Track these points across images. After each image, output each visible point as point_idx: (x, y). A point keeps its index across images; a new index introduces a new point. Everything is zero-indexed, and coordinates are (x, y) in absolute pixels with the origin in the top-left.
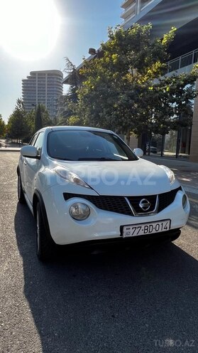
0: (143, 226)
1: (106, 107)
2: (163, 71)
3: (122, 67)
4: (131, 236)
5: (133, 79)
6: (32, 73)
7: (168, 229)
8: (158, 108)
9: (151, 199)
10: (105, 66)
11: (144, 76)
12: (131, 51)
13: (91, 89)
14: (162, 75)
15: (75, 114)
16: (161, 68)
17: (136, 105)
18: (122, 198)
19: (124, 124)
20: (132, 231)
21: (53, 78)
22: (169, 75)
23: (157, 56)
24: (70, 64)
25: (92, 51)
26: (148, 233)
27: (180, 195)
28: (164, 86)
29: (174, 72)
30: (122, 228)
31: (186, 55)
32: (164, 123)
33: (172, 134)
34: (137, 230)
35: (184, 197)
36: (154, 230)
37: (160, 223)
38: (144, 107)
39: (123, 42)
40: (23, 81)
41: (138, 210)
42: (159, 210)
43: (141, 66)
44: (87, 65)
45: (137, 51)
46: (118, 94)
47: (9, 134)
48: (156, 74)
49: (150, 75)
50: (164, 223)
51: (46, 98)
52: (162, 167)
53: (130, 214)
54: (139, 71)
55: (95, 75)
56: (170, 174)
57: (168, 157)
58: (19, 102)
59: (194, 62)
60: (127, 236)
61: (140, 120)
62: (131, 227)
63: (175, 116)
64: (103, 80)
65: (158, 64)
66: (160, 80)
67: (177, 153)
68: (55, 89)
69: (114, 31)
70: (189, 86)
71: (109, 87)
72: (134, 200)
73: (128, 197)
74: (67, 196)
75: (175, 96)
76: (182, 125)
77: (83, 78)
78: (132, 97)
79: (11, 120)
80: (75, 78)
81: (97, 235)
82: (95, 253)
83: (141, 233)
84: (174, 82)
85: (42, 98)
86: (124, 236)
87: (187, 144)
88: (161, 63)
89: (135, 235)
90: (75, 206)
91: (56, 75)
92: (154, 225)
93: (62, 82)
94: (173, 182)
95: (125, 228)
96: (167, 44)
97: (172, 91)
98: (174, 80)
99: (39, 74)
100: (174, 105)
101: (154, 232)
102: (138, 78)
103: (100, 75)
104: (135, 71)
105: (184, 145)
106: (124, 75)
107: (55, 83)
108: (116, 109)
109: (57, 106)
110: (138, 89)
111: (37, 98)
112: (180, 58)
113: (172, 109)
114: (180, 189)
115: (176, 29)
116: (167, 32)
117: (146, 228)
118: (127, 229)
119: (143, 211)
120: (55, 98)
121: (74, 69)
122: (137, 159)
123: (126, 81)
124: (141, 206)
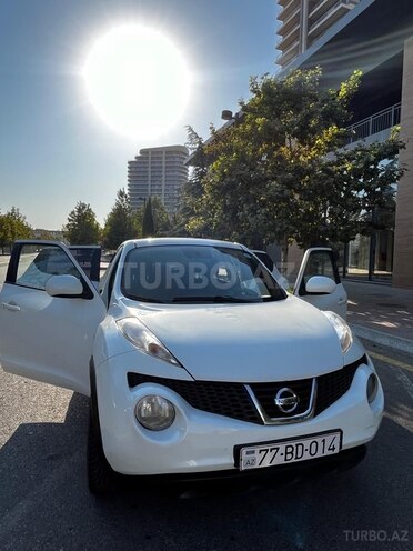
0: (282, 447)
1: (247, 201)
2: (343, 139)
3: (274, 137)
4: (257, 466)
5: (292, 155)
6: (142, 151)
7: (337, 451)
8: (334, 200)
9: (301, 387)
10: (245, 137)
11: (310, 150)
12: (287, 110)
13: (224, 175)
14: (340, 146)
15: (198, 214)
16: (338, 136)
17: (297, 197)
18: (239, 386)
19: (278, 229)
20: (258, 457)
21: (173, 157)
22: (351, 146)
23: (329, 117)
24: (193, 135)
25: (226, 115)
26: (293, 460)
27: (362, 375)
28: (343, 163)
29: (360, 141)
30: (237, 450)
31: (381, 114)
32: (345, 222)
33: (361, 240)
34: (270, 455)
35: (372, 378)
36: (307, 446)
37: (319, 440)
38: (310, 198)
39: (274, 100)
40: (130, 163)
41: (272, 411)
42: (318, 410)
43: (304, 134)
44: (218, 137)
45: (298, 111)
46: (267, 179)
47: (105, 242)
48: (330, 146)
49: (319, 148)
50: (329, 439)
51: (163, 187)
52: (328, 314)
53: (256, 420)
54: (302, 142)
55: (229, 151)
56: (342, 330)
58: (121, 194)
59: (395, 124)
60: (250, 467)
61: (304, 219)
62: (257, 449)
63: (364, 211)
64: (242, 158)
65: (333, 129)
66: (336, 154)
68: (176, 173)
69: (260, 83)
70: (385, 162)
71: (252, 169)
72: (266, 391)
73: (252, 385)
74: (135, 380)
75: (361, 180)
76: (377, 227)
77: (213, 158)
78: (289, 184)
79: (110, 223)
80: (202, 157)
81: (192, 464)
82: (183, 496)
83: (280, 460)
84: (360, 158)
85: (157, 187)
86: (243, 467)
88: (339, 128)
89: (266, 464)
90: (150, 399)
91: (178, 152)
92: (306, 443)
93: (185, 162)
94: (347, 349)
95: (244, 451)
96: (347, 97)
97: (356, 173)
98: (359, 153)
99: (153, 153)
100: (362, 194)
101: (307, 457)
102: (300, 153)
103: (237, 151)
104: (294, 142)
105: (383, 257)
106: (276, 148)
107: (177, 164)
108: (264, 204)
109: (178, 198)
110: (300, 171)
111: (149, 188)
112: (371, 118)
113: (359, 199)
114: (363, 360)
115: (361, 73)
116: (346, 79)
117: (289, 450)
118: (248, 453)
119: (282, 415)
120: (176, 187)
121: (200, 143)
122: (283, 297)
123: (280, 158)
124: (279, 402)
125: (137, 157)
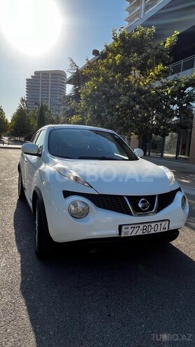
0: (142, 226)
1: (108, 107)
2: (165, 73)
3: (124, 69)
4: (129, 235)
5: (136, 81)
6: (36, 73)
7: (166, 230)
8: (159, 110)
9: (151, 199)
10: (108, 67)
11: (146, 78)
12: (134, 53)
13: (94, 90)
14: (164, 78)
15: (78, 113)
16: (163, 71)
17: (137, 107)
18: (121, 197)
19: (125, 125)
20: (130, 230)
21: (57, 78)
22: (170, 78)
23: (160, 58)
24: (74, 64)
25: (95, 52)
26: (146, 233)
27: (179, 196)
28: (166, 88)
29: (176, 75)
30: (120, 227)
31: (188, 59)
32: (164, 124)
33: (172, 136)
34: (136, 230)
35: (184, 198)
36: (153, 227)
37: (159, 224)
38: (146, 108)
39: (127, 44)
40: (27, 80)
41: (137, 210)
42: (159, 210)
43: (144, 68)
44: (90, 65)
45: (140, 53)
46: (120, 95)
47: (12, 132)
48: (158, 77)
49: (152, 78)
50: (163, 223)
51: (49, 98)
52: (162, 167)
53: (129, 213)
54: (141, 73)
55: (98, 75)
56: (169, 174)
57: (168, 158)
58: (23, 100)
60: (126, 235)
61: (141, 121)
62: (130, 227)
63: (175, 118)
64: (106, 81)
65: (160, 67)
66: (162, 82)
67: (177, 154)
68: (58, 89)
69: (118, 33)
70: (190, 89)
71: (112, 87)
72: (134, 200)
73: (127, 197)
74: (67, 194)
75: (176, 99)
76: (182, 128)
77: (86, 78)
78: (134, 98)
79: (14, 119)
80: (78, 79)
81: (95, 234)
82: (92, 251)
83: (140, 233)
84: (176, 85)
85: (45, 97)
86: (123, 235)
87: (187, 146)
88: (164, 66)
89: (133, 234)
90: (74, 204)
91: (60, 75)
92: (153, 225)
93: (65, 82)
94: (172, 183)
95: (123, 227)
96: (170, 47)
97: (173, 94)
98: (176, 82)
99: (43, 74)
100: (175, 107)
101: (153, 232)
102: (140, 80)
103: (103, 76)
104: (137, 73)
105: (184, 147)
106: (126, 76)
107: (58, 83)
108: (117, 110)
109: (59, 105)
110: (140, 91)
111: (40, 97)
112: (182, 62)
113: (173, 111)
114: (179, 189)
115: (178, 33)
116: (170, 35)
117: (145, 228)
118: (125, 228)
119: (142, 211)
120: (58, 98)
121: (77, 69)
122: (137, 159)
123: (128, 82)
124: (140, 205)
125: (32, 76)
